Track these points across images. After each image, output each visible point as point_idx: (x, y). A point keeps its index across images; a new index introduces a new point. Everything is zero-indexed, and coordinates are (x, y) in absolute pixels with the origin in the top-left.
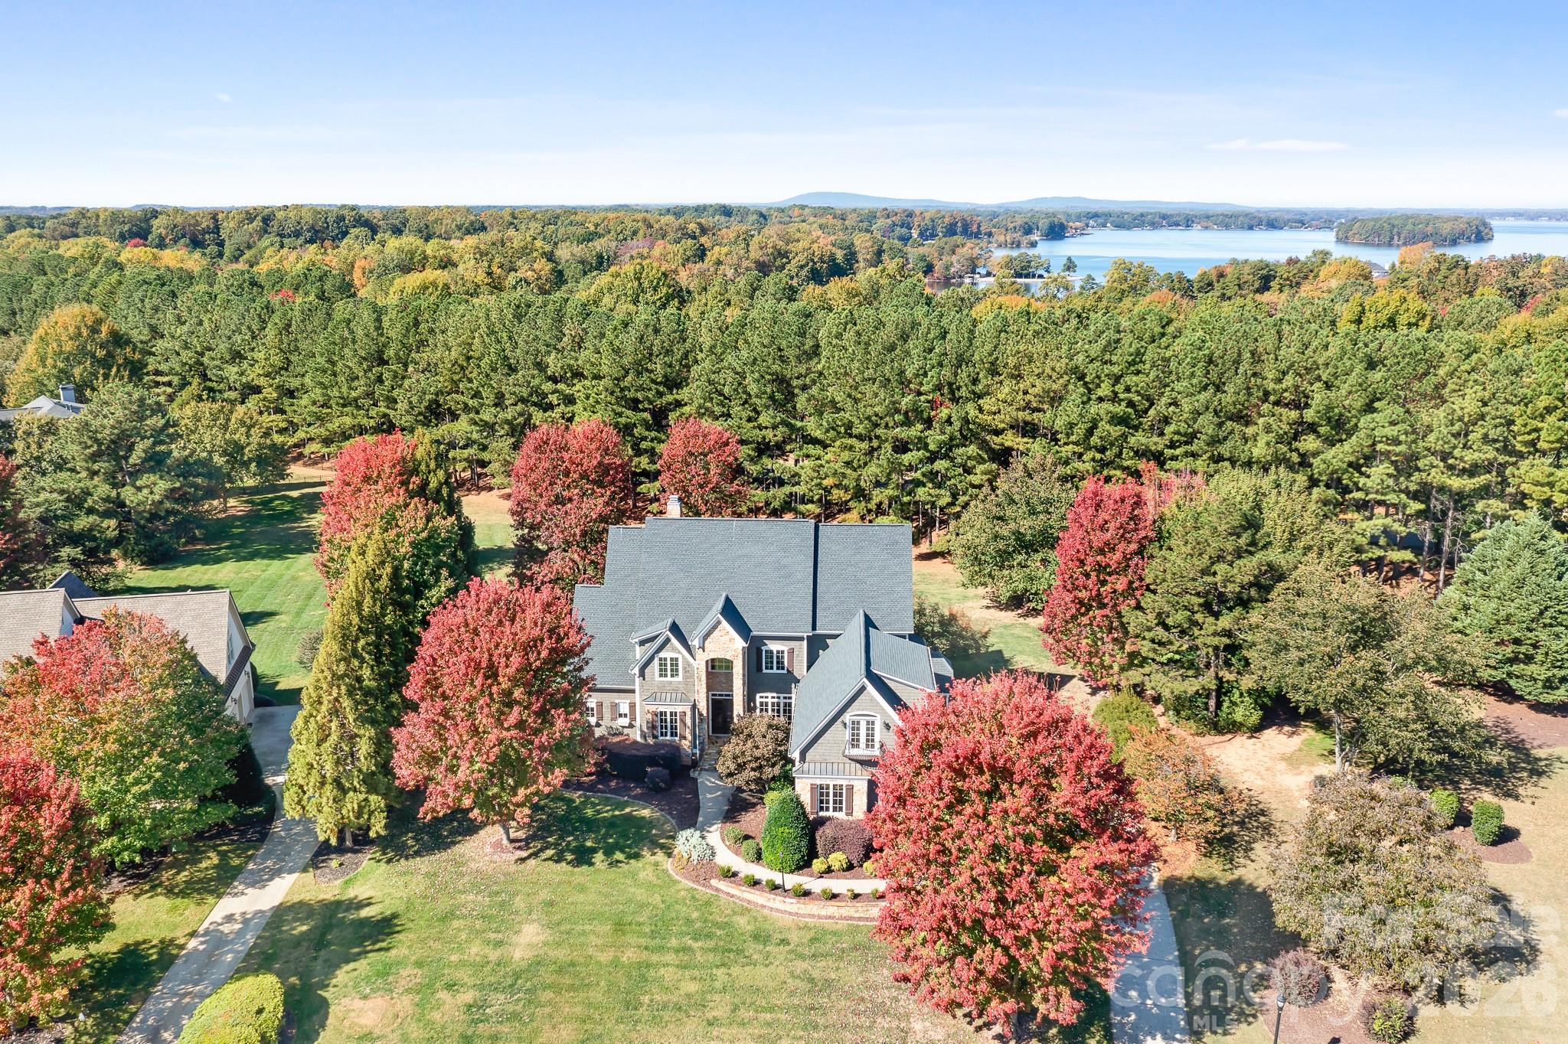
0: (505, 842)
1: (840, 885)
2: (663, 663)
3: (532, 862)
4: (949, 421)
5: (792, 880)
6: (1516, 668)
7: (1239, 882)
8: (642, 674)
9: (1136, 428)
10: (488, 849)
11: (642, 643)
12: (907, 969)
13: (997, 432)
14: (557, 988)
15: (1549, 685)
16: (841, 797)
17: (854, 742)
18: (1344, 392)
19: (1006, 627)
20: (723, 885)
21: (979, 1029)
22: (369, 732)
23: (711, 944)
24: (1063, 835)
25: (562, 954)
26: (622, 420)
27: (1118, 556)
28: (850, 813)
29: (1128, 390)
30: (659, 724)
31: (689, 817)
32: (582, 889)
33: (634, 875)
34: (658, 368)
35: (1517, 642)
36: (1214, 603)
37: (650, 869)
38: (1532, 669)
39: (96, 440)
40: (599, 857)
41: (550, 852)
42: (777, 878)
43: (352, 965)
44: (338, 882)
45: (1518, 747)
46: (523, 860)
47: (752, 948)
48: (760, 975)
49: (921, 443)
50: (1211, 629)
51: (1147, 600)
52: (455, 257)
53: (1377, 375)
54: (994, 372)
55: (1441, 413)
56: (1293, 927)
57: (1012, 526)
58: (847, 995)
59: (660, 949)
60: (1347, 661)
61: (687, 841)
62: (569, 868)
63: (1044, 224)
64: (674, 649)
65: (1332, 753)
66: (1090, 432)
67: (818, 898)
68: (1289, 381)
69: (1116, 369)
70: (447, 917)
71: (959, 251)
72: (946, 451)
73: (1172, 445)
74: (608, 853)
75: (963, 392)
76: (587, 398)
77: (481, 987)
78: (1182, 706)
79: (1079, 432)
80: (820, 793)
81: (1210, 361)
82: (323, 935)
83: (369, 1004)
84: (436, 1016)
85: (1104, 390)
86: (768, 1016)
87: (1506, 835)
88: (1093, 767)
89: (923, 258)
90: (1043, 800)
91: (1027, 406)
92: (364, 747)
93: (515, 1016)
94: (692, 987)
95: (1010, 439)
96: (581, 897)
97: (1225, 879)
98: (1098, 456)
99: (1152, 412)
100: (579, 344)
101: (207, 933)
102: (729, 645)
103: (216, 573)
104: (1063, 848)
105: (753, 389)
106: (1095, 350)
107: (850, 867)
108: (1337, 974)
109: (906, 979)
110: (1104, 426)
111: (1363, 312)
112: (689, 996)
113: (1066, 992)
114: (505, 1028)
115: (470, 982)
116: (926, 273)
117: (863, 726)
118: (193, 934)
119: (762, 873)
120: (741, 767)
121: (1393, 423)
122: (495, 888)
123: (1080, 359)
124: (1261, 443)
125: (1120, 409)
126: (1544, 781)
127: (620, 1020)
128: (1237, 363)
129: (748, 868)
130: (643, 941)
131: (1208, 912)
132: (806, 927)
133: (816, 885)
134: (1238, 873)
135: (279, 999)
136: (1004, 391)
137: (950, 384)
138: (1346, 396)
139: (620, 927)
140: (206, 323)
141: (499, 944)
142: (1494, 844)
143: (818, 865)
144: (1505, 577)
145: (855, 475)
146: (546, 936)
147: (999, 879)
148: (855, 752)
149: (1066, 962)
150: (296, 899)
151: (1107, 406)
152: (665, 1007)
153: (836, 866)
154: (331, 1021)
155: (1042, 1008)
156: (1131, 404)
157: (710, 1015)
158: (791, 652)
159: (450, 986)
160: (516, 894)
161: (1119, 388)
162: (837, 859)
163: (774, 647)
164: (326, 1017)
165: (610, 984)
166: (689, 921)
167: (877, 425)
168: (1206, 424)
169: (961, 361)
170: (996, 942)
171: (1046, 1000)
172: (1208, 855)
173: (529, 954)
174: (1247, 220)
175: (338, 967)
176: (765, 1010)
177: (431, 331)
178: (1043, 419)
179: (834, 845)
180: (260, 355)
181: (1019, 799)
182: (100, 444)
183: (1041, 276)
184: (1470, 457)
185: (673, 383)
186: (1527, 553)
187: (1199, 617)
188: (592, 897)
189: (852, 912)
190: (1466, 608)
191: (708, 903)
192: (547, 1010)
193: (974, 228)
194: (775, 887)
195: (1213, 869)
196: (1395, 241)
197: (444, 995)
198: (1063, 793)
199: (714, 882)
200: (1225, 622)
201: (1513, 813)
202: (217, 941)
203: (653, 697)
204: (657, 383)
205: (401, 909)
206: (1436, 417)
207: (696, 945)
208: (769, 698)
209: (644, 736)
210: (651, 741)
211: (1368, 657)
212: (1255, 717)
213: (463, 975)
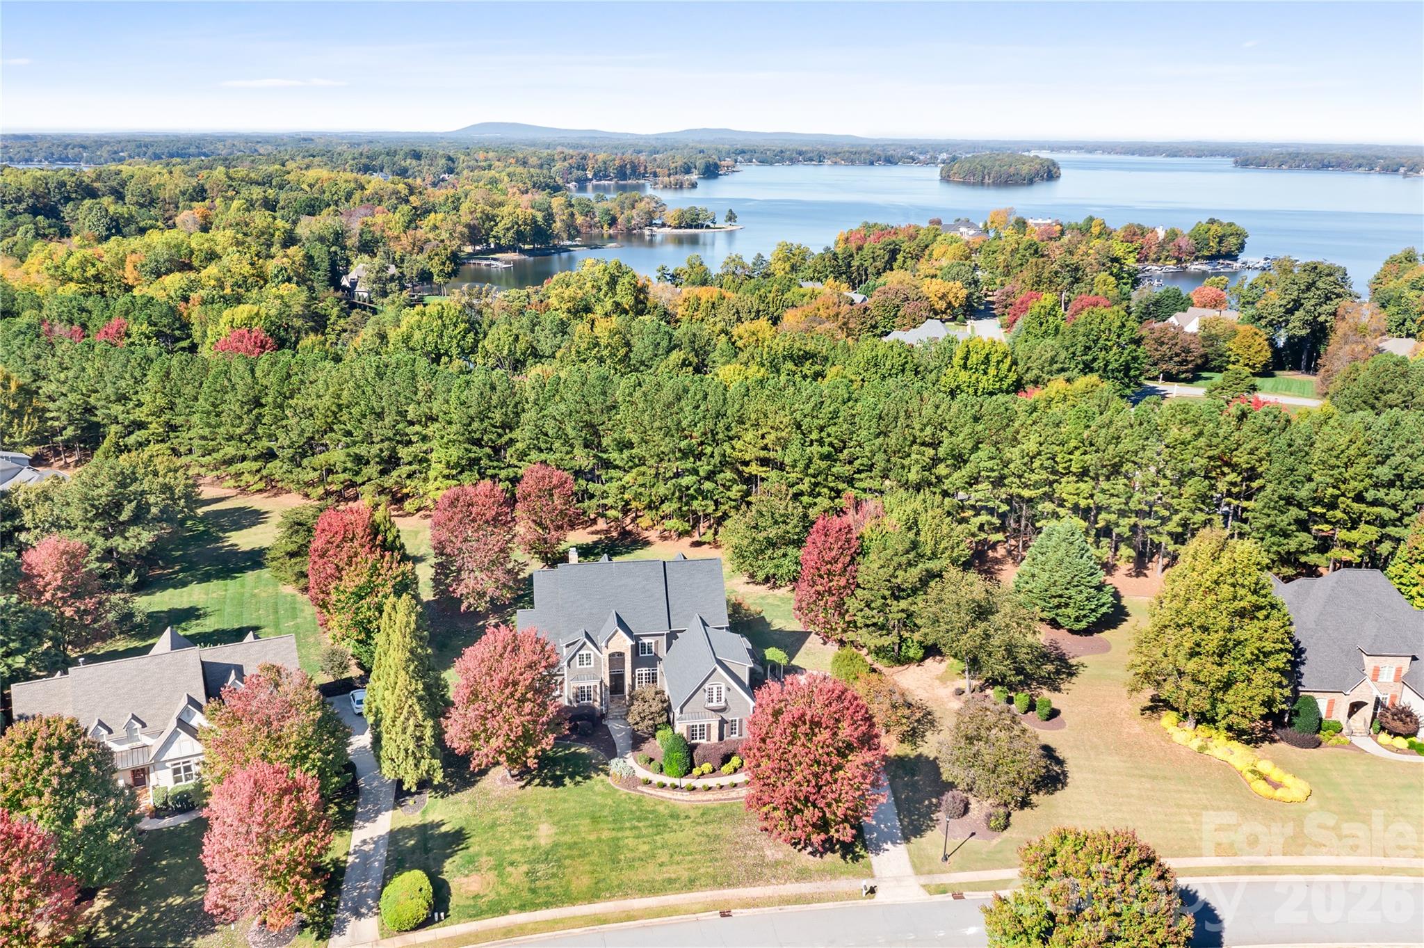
0: (509, 777)
1: (712, 782)
2: (581, 657)
3: (528, 788)
4: (712, 456)
5: (685, 782)
6: (1059, 611)
7: (920, 755)
8: (569, 665)
9: (835, 461)
10: (499, 783)
11: (567, 646)
12: (765, 824)
13: (746, 464)
14: (572, 857)
15: (1078, 619)
16: (704, 731)
17: (711, 700)
18: (960, 438)
19: (763, 598)
20: (645, 789)
21: (800, 850)
22: (430, 723)
23: (648, 823)
24: (846, 750)
25: (567, 838)
26: (472, 455)
27: (840, 565)
28: (709, 740)
29: (829, 435)
30: (581, 694)
31: (611, 751)
32: (565, 801)
33: (591, 789)
34: (498, 416)
35: (1061, 596)
36: (897, 593)
37: (600, 785)
38: (1069, 611)
39: (93, 506)
40: (567, 780)
41: (537, 781)
42: (677, 781)
43: (450, 860)
44: (418, 813)
45: (1062, 659)
46: (523, 787)
47: (671, 822)
48: (680, 837)
49: (695, 472)
50: (896, 609)
51: (859, 592)
52: (218, 249)
53: (980, 428)
54: (741, 422)
55: (1016, 451)
56: (950, 780)
57: (764, 534)
58: (729, 842)
59: (621, 829)
60: (971, 631)
61: (615, 765)
62: (552, 789)
63: (700, 163)
64: (589, 649)
65: (963, 672)
66: (807, 466)
67: (700, 790)
68: (929, 431)
69: (821, 422)
70: (493, 826)
71: (638, 205)
72: (710, 476)
73: (859, 472)
74: (572, 777)
75: (721, 436)
76: (442, 438)
77: (530, 862)
78: (879, 651)
79: (801, 465)
80: (692, 729)
81: (880, 418)
82: (425, 845)
83: (470, 879)
84: (510, 880)
85: (814, 436)
86: (690, 858)
87: (1054, 714)
88: (859, 716)
89: (607, 212)
90: (835, 734)
91: (765, 448)
92: (428, 732)
93: (554, 875)
94: (646, 848)
95: (754, 469)
96: (566, 805)
97: (913, 754)
98: (813, 480)
99: (846, 451)
100: (430, 396)
101: (355, 852)
102: (623, 643)
103: (190, 595)
104: (844, 756)
105: (569, 430)
106: (808, 408)
107: (714, 770)
108: (973, 801)
109: (766, 830)
110: (816, 460)
111: (968, 352)
112: (645, 852)
113: (848, 826)
114: (551, 882)
115: (522, 860)
116: (610, 225)
117: (715, 691)
118: (348, 854)
119: (668, 780)
120: (643, 719)
121: (991, 458)
122: (514, 806)
123: (798, 415)
124: (914, 470)
125: (826, 449)
126: (1074, 679)
127: (612, 870)
128: (896, 418)
129: (657, 778)
130: (610, 826)
131: (906, 775)
132: (697, 807)
133: (699, 783)
134: (919, 750)
135: (428, 882)
136: (749, 436)
137: (712, 431)
138: (962, 441)
139: (595, 820)
140: (90, 371)
141: (530, 838)
142: (1047, 720)
143: (696, 771)
144: (1054, 557)
145: (648, 492)
146: (554, 830)
147: (816, 775)
148: (711, 705)
149: (850, 812)
150: (399, 826)
151: (816, 448)
152: (634, 860)
153: (706, 771)
154: (453, 891)
155: (836, 836)
156: (831, 445)
157: (660, 861)
158: (657, 643)
159: (512, 864)
160: (527, 808)
161: (824, 434)
162: (707, 767)
163: (646, 641)
164: (449, 889)
165: (600, 851)
166: (632, 812)
167: (662, 460)
168: (880, 458)
169: (719, 415)
170: (815, 806)
171: (837, 831)
172: (902, 742)
173: (550, 841)
174: (868, 157)
175: (443, 861)
176: (687, 855)
177: (302, 382)
178: (777, 455)
179: (705, 759)
180: (146, 398)
181: (824, 735)
182: (97, 509)
183: (708, 227)
184: (1034, 477)
185: (507, 426)
186: (1064, 544)
187: (889, 601)
188: (572, 804)
189: (720, 796)
190: (1033, 576)
191: (639, 801)
192: (570, 870)
193: (642, 170)
194: (675, 787)
195: (906, 750)
196: (986, 180)
197: (510, 869)
198: (846, 732)
199: (639, 788)
200: (903, 604)
201: (1056, 700)
202: (365, 857)
203: (576, 679)
204: (495, 427)
205: (464, 824)
206: (1013, 453)
207: (641, 824)
208: (644, 671)
209: (570, 702)
210: (575, 705)
211: (982, 626)
212: (921, 653)
213: (515, 857)
